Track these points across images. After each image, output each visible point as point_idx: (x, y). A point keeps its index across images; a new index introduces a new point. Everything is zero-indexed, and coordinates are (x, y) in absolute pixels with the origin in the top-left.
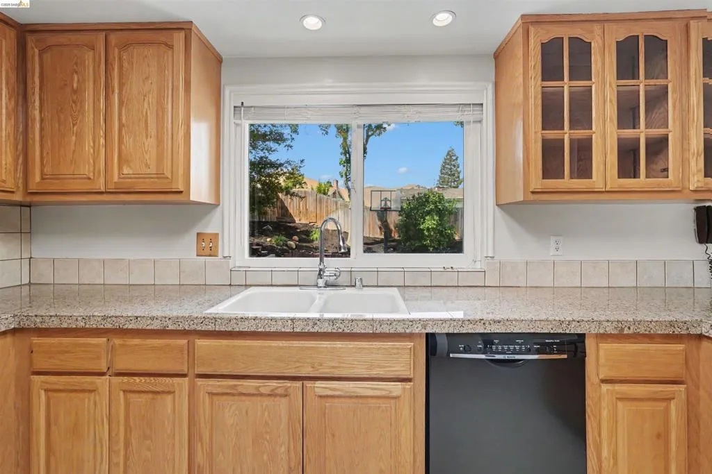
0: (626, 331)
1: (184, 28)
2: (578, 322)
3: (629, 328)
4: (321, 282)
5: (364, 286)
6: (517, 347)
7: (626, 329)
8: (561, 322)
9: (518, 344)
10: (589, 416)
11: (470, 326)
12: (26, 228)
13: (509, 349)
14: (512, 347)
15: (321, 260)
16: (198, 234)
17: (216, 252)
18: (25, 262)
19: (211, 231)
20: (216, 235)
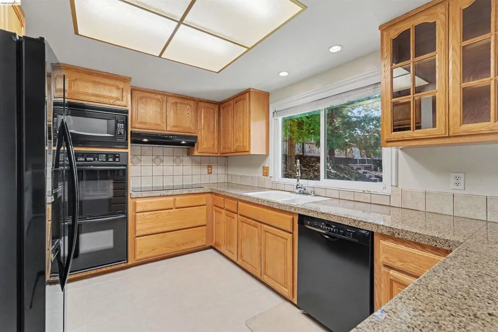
0: (396, 235)
1: (248, 91)
2: (364, 222)
3: (399, 234)
4: (297, 191)
5: (315, 195)
6: (332, 229)
7: (396, 234)
8: (355, 221)
9: (332, 227)
10: (376, 286)
11: (312, 213)
12: (226, 164)
13: (328, 229)
14: (329, 228)
15: (298, 180)
16: (263, 167)
17: (268, 174)
18: (226, 175)
19: (266, 166)
20: (268, 167)
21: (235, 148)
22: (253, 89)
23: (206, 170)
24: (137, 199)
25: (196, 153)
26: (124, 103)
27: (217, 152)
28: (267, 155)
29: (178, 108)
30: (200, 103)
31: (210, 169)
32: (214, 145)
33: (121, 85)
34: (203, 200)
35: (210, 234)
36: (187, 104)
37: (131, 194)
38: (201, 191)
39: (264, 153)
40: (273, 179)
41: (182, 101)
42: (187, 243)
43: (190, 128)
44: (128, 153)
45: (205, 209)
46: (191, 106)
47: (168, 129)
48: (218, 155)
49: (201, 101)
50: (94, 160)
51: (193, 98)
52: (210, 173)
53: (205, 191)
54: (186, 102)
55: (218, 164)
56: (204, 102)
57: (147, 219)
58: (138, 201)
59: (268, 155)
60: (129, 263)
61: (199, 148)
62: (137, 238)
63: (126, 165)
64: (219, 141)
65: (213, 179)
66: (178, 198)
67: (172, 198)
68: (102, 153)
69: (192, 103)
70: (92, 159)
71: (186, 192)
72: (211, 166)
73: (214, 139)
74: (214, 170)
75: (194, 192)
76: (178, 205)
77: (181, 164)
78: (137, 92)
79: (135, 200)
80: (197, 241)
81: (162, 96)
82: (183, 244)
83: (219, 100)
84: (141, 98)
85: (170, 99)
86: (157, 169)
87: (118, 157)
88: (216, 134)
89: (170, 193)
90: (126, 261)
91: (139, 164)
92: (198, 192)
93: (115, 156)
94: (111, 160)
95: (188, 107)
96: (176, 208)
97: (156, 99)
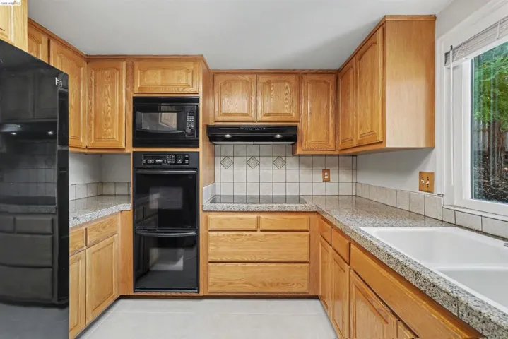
12: (354, 167)
16: (420, 172)
17: (433, 189)
18: (354, 184)
19: (428, 170)
20: (432, 174)
21: (359, 139)
22: (391, 16)
23: (321, 175)
24: (211, 213)
25: (299, 151)
26: (194, 89)
27: (333, 148)
28: (430, 148)
29: (272, 89)
30: (305, 77)
31: (326, 174)
32: (328, 138)
33: (191, 66)
34: (303, 222)
35: (313, 277)
36: (286, 81)
37: (203, 206)
38: (300, 208)
39: (422, 145)
40: (445, 201)
41: (277, 77)
42: (278, 284)
43: (290, 115)
44: (198, 152)
45: (307, 238)
46: (289, 82)
47: (259, 118)
48: (337, 152)
49: (306, 74)
50: (163, 162)
51: (294, 70)
52: (325, 180)
53: (307, 209)
54: (284, 77)
55: (340, 167)
56: (314, 73)
57: (222, 240)
58: (211, 216)
59: (433, 147)
60: (201, 294)
61: (304, 143)
62: (210, 264)
63: (197, 169)
64: (336, 132)
65: (331, 189)
66: (263, 216)
67: (254, 216)
68: (171, 154)
69: (292, 78)
70: (161, 161)
71: (275, 207)
72: (329, 170)
73: (328, 129)
74: (334, 176)
75: (288, 210)
76: (264, 227)
77: (284, 167)
78: (220, 76)
79: (207, 214)
80: (293, 284)
81: (249, 76)
82: (271, 285)
83: (336, 65)
84: (225, 83)
85: (260, 77)
86: (253, 174)
87: (187, 159)
88: (331, 121)
89: (252, 207)
90: (197, 291)
91: (231, 167)
92: (294, 210)
93: (185, 156)
94: (180, 162)
95: (287, 84)
96: (262, 231)
97: (242, 81)
